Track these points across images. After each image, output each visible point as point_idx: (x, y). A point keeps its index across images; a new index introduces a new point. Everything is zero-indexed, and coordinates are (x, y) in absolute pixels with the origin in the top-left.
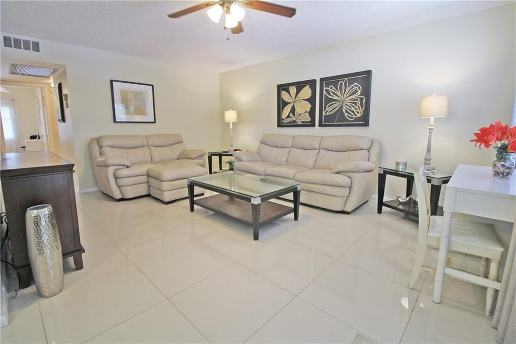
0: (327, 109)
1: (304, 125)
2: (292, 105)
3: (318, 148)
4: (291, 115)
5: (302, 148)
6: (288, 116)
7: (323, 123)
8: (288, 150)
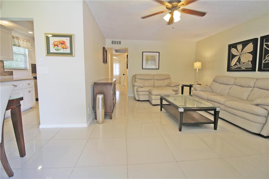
0: (266, 58)
1: (247, 70)
2: (238, 57)
3: (253, 86)
4: (238, 63)
5: (240, 86)
6: (236, 64)
7: (262, 68)
8: (230, 86)
